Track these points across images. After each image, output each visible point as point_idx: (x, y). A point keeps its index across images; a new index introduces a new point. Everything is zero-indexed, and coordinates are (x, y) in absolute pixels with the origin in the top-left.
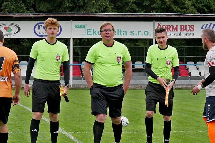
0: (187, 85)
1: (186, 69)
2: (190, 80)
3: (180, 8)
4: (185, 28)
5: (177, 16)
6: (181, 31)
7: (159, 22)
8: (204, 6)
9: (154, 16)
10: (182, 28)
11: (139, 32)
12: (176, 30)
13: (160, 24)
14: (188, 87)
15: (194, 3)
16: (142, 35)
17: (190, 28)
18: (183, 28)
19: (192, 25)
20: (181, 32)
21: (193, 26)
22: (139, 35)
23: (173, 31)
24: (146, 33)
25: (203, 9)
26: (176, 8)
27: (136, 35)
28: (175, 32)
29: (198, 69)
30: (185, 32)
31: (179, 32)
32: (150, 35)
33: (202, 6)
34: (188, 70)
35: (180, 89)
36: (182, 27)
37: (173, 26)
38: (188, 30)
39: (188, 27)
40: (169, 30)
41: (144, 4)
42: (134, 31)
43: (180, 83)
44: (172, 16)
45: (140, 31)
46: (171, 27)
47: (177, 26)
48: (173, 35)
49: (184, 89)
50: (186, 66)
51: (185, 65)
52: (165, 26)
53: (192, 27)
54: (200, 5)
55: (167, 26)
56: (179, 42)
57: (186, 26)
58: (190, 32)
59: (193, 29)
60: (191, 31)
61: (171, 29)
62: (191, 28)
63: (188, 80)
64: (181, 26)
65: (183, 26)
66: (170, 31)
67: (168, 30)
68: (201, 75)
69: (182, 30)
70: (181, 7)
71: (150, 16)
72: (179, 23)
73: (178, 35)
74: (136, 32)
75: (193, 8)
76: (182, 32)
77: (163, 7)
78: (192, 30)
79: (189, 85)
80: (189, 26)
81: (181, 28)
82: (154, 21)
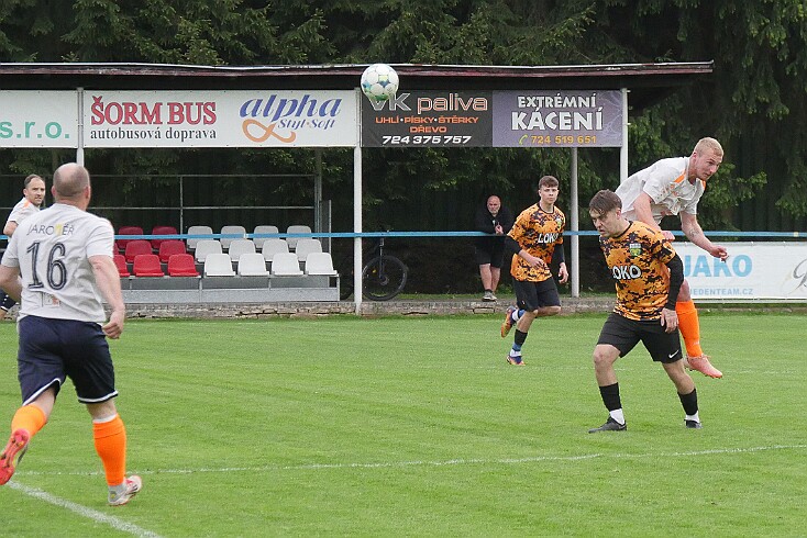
0: (195, 306)
1: (188, 252)
2: (201, 287)
3: (159, 45)
4: (184, 113)
5: (160, 73)
6: (172, 121)
7: (97, 94)
8: (240, 37)
9: (82, 72)
10: (176, 113)
11: (28, 126)
12: (154, 120)
13: (101, 98)
14: (196, 313)
15: (207, 27)
16: (40, 136)
17: (203, 114)
18: (179, 114)
19: (208, 104)
20: (171, 126)
21: (213, 105)
22: (27, 136)
23: (143, 122)
24: (53, 130)
25: (237, 49)
26: (148, 45)
27: (19, 136)
28: (152, 127)
29: (226, 251)
30: (185, 126)
31: (164, 128)
32: (67, 136)
33: (233, 38)
34: (193, 253)
35: (169, 319)
36: (177, 109)
37: (143, 105)
38: (194, 118)
39: (194, 109)
40: (131, 120)
41: (35, 31)
42: (10, 125)
43: (168, 300)
44: (143, 72)
45: (33, 124)
46: (139, 108)
47: (158, 105)
48: (143, 135)
49: (184, 320)
50: (185, 240)
51: (182, 236)
52: (117, 105)
53: (209, 108)
54: (226, 36)
55: (123, 107)
56: (157, 161)
57: (189, 105)
58: (201, 126)
59: (214, 117)
60: (206, 122)
61: (138, 116)
62: (206, 110)
63: (194, 288)
64: (172, 105)
65: (178, 105)
66: (136, 122)
67: (127, 119)
68: (239, 270)
69: (177, 118)
70: (163, 40)
71: (68, 72)
72: (165, 97)
73: (163, 135)
74: (19, 128)
75: (204, 46)
76: (175, 128)
77: (102, 40)
78: (209, 119)
79: (202, 306)
80: (199, 105)
81: (172, 113)
82: (80, 89)
